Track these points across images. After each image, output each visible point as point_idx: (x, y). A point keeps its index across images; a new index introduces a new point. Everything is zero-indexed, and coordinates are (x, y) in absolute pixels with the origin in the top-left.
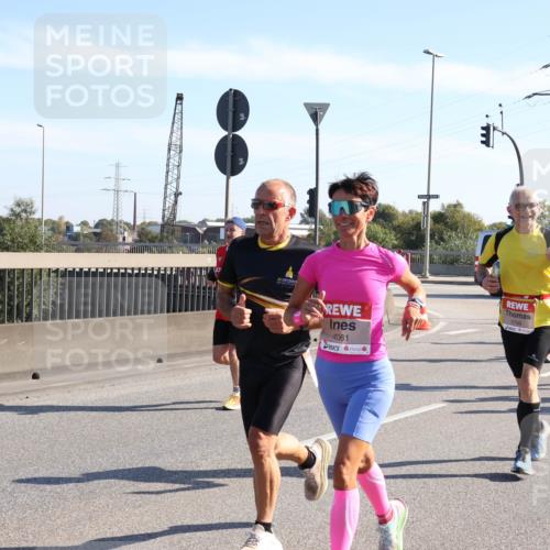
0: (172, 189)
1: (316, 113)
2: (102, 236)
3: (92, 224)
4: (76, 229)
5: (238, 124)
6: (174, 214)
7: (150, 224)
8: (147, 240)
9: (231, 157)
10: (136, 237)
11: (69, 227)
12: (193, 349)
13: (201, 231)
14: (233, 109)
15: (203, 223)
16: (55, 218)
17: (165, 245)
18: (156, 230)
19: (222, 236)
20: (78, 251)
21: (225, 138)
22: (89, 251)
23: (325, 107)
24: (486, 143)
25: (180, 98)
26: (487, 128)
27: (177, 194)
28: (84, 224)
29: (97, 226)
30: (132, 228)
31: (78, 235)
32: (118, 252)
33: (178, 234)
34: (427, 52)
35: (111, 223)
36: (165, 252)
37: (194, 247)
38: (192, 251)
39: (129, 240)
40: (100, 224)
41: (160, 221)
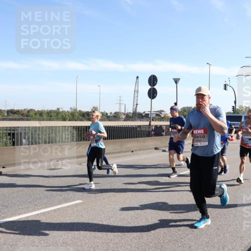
0: (135, 103)
1: (176, 81)
2: (116, 116)
3: (113, 113)
4: (109, 115)
5: (154, 84)
6: (136, 110)
7: (130, 113)
8: (128, 117)
9: (152, 94)
10: (125, 116)
11: (107, 114)
12: (142, 148)
13: (143, 115)
14: (153, 80)
15: (144, 112)
16: (103, 112)
17: (133, 119)
18: (131, 115)
19: (150, 116)
20: (109, 121)
21: (151, 89)
22: (112, 120)
23: (179, 79)
24: (225, 89)
25: (137, 77)
26: (225, 85)
27: (137, 104)
28: (111, 113)
29: (114, 114)
30: (124, 114)
31: (109, 116)
32: (120, 121)
33: (137, 115)
34: (208, 64)
35: (118, 113)
36: (134, 121)
37: (142, 119)
38: (141, 121)
39: (123, 118)
40: (115, 113)
41: (132, 112)
